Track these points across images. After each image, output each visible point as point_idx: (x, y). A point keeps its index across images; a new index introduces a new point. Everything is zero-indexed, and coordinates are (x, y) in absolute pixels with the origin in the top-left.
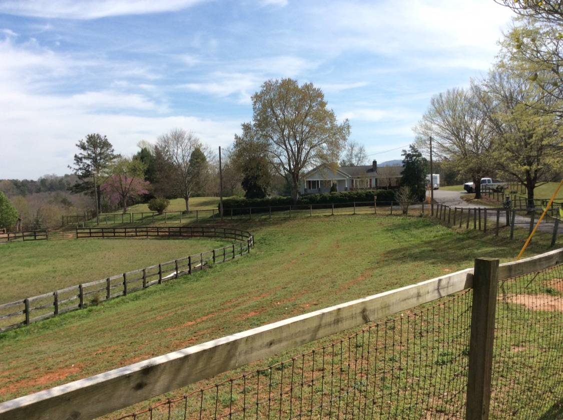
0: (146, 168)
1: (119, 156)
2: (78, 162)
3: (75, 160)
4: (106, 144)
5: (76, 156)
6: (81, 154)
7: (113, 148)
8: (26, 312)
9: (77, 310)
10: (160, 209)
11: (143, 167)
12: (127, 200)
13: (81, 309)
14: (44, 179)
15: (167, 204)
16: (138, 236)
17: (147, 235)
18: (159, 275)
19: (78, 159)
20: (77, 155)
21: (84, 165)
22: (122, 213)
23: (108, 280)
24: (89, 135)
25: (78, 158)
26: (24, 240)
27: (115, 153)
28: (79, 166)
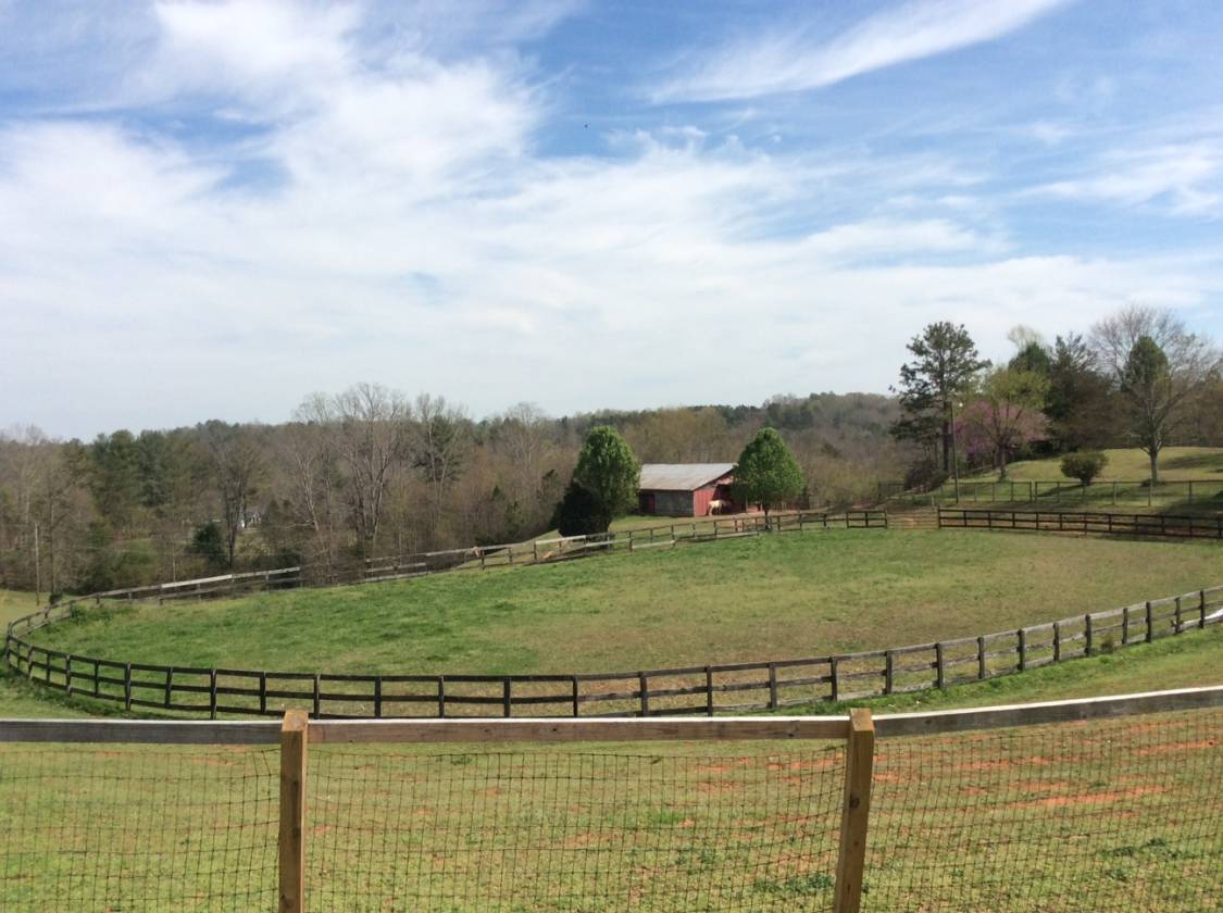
0: (1047, 387)
1: (987, 364)
2: (907, 379)
3: (902, 375)
4: (964, 342)
5: (904, 368)
6: (915, 363)
7: (975, 348)
8: (1020, 649)
9: (1081, 657)
10: (1086, 473)
11: (1040, 383)
12: (1009, 452)
13: (1087, 656)
14: (773, 404)
15: (1101, 464)
16: (1064, 530)
17: (1085, 530)
18: (1199, 612)
19: (908, 373)
20: (908, 364)
21: (917, 385)
22: (995, 479)
23: (1125, 611)
24: (930, 327)
25: (908, 371)
26: (848, 527)
27: (979, 359)
28: (910, 385)
